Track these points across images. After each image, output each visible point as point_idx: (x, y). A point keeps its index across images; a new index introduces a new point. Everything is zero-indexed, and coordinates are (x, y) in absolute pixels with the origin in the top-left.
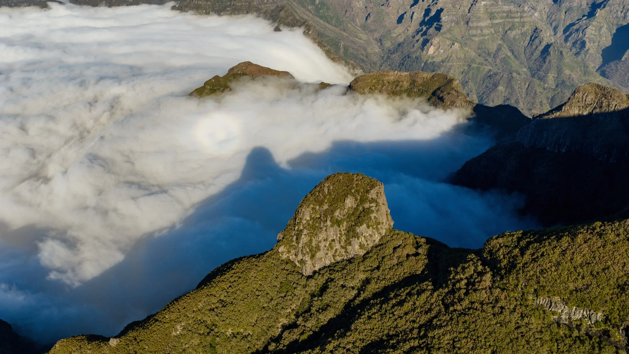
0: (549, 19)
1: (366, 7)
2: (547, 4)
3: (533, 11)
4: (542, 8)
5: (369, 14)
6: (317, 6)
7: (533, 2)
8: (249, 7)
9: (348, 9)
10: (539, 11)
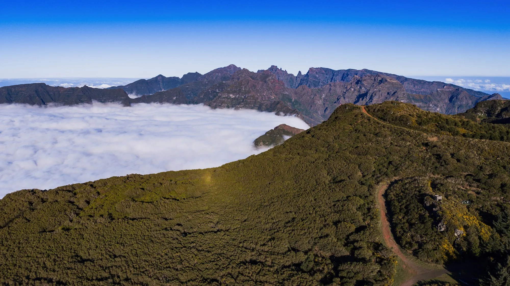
0: (447, 112)
1: (324, 104)
2: (445, 103)
3: (435, 107)
4: (442, 105)
5: (327, 108)
6: (293, 103)
7: (435, 102)
8: (255, 102)
9: (312, 105)
10: (440, 108)
